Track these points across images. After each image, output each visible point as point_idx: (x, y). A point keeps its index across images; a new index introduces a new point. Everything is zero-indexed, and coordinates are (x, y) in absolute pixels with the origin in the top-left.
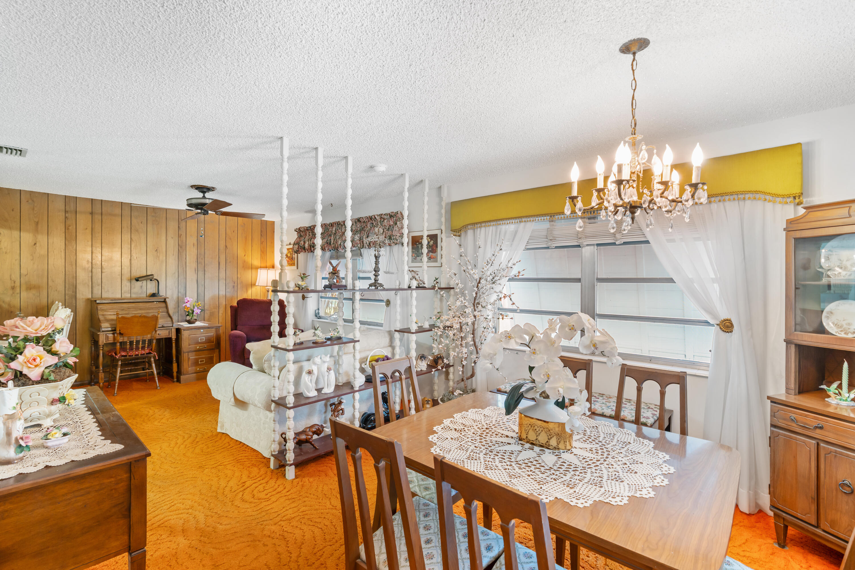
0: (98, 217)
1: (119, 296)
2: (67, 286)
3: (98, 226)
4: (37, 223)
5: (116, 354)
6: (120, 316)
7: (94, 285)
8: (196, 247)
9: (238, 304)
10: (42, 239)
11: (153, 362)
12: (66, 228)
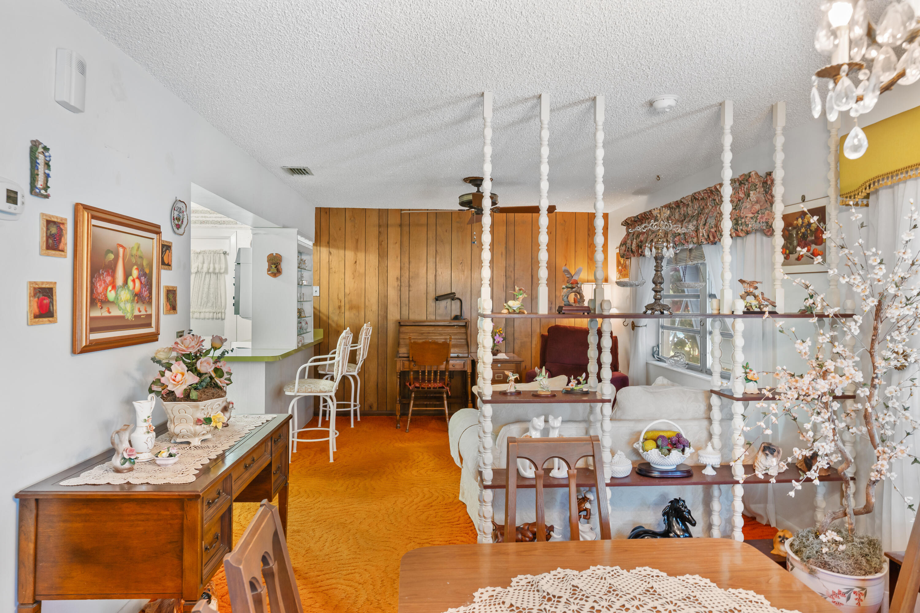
0: (406, 229)
1: (424, 318)
2: (380, 305)
3: (406, 239)
4: (357, 241)
5: (410, 385)
6: (412, 341)
7: (402, 305)
8: (504, 256)
9: (548, 332)
10: (361, 256)
11: (445, 398)
12: (380, 244)
